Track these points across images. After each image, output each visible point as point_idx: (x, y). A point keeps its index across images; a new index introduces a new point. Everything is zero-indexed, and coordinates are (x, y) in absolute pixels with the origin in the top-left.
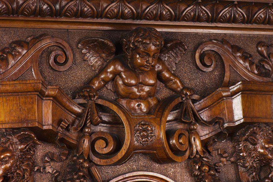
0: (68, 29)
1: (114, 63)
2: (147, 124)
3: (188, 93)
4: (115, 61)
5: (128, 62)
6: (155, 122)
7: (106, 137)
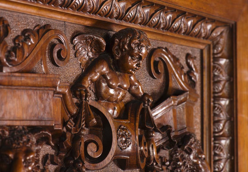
0: (65, 22)
1: (102, 63)
2: (125, 129)
3: (150, 99)
4: (102, 61)
5: (111, 63)
6: (131, 127)
7: (96, 139)
